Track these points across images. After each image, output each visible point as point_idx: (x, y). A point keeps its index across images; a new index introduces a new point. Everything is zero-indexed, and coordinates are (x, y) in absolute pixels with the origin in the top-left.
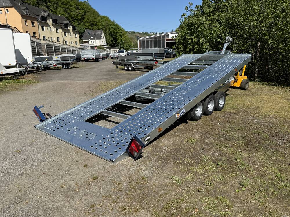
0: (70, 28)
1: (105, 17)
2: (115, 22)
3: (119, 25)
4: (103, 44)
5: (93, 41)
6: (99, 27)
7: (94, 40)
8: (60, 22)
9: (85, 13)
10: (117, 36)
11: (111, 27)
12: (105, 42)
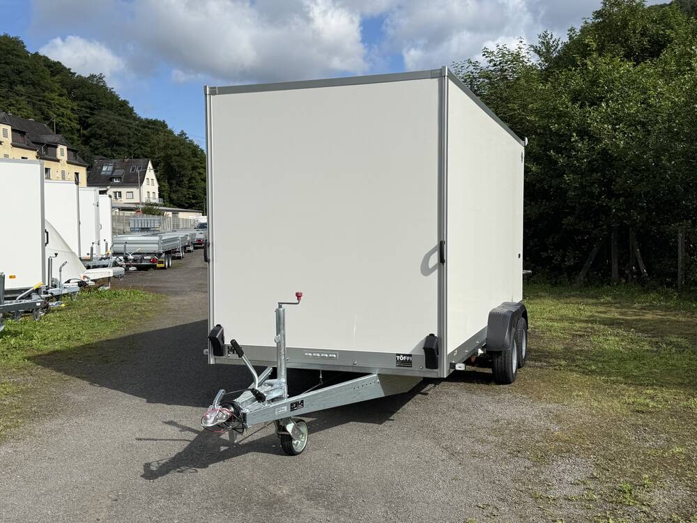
0: (62, 155)
4: (153, 201)
5: (120, 193)
7: (124, 190)
8: (34, 139)
9: (91, 109)
12: (157, 196)
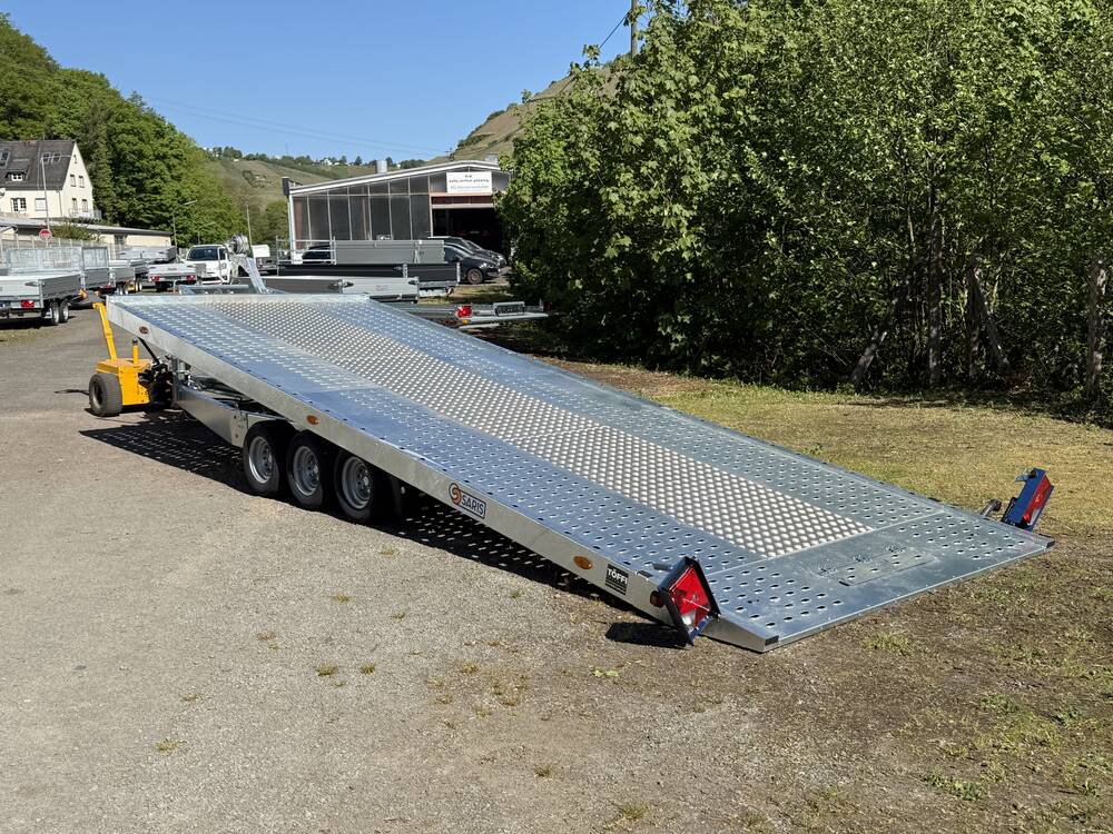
1: (84, 76)
2: (143, 104)
3: (162, 119)
4: (81, 214)
5: (24, 199)
6: (51, 125)
7: (29, 195)
10: (157, 171)
11: (121, 125)
12: (90, 204)
